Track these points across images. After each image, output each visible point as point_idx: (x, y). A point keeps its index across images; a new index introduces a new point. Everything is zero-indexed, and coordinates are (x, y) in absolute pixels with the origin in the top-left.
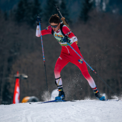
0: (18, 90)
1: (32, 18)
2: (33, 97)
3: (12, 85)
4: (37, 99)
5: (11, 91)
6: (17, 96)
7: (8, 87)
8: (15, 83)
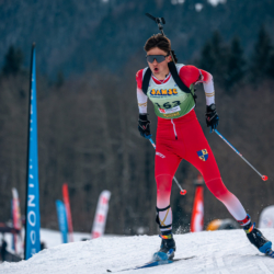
0: (200, 207)
1: (227, 77)
2: (228, 221)
3: (190, 199)
4: (235, 224)
5: (188, 209)
6: (198, 219)
7: (182, 203)
8: (194, 195)
